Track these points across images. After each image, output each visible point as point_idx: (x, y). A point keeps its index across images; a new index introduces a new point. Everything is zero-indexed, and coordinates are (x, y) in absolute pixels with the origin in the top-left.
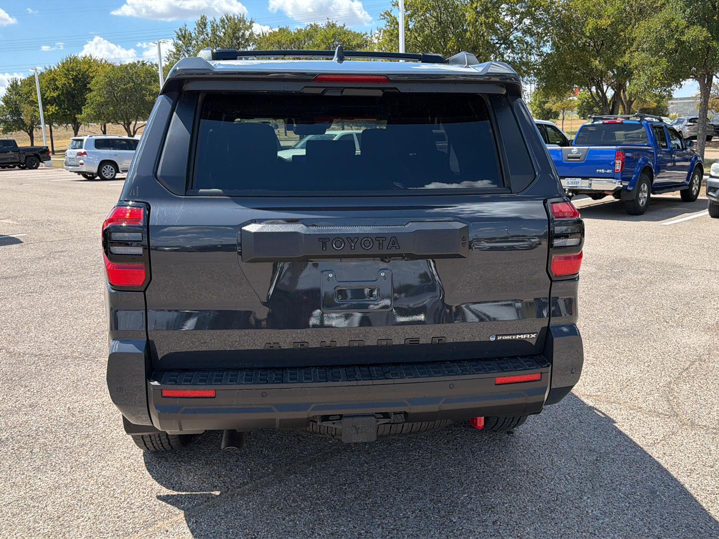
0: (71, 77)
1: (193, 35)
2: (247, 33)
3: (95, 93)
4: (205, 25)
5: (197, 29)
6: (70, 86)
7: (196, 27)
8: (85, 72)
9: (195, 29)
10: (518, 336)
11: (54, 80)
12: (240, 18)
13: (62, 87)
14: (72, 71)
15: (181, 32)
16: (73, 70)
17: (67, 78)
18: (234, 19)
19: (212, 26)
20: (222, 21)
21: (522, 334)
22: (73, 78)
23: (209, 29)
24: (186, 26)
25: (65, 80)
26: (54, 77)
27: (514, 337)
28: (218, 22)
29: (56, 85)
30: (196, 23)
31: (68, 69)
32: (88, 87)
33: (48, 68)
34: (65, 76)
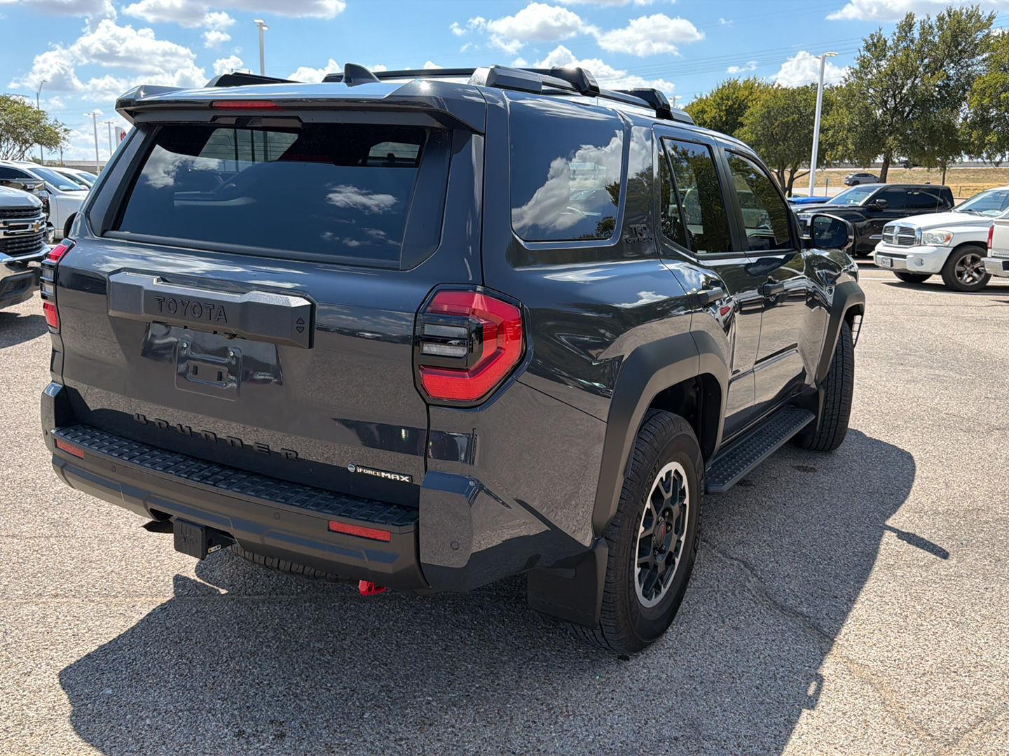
0: (724, 108)
1: (890, 43)
2: (980, 35)
3: (746, 128)
4: (911, 26)
5: (897, 34)
6: (721, 119)
7: (897, 31)
8: (744, 100)
9: (895, 34)
10: (383, 474)
11: (703, 112)
12: (972, 12)
13: (711, 121)
14: (726, 100)
15: (872, 39)
16: (728, 99)
17: (718, 108)
18: (961, 14)
19: (923, 28)
20: (941, 19)
21: (389, 472)
22: (726, 110)
23: (916, 33)
24: (880, 30)
25: (716, 112)
26: (703, 108)
27: (378, 474)
28: (934, 20)
29: (703, 118)
30: (898, 25)
31: (722, 98)
32: (739, 121)
33: (699, 97)
34: (717, 107)
